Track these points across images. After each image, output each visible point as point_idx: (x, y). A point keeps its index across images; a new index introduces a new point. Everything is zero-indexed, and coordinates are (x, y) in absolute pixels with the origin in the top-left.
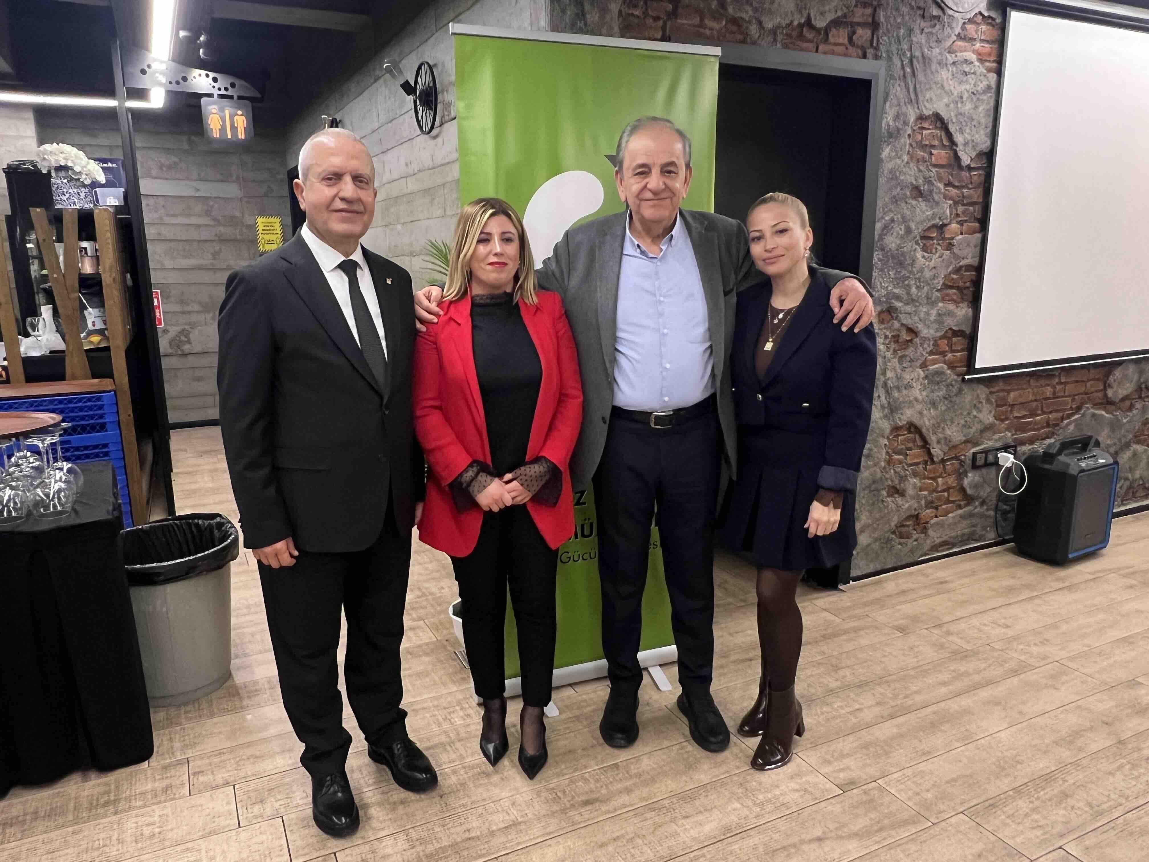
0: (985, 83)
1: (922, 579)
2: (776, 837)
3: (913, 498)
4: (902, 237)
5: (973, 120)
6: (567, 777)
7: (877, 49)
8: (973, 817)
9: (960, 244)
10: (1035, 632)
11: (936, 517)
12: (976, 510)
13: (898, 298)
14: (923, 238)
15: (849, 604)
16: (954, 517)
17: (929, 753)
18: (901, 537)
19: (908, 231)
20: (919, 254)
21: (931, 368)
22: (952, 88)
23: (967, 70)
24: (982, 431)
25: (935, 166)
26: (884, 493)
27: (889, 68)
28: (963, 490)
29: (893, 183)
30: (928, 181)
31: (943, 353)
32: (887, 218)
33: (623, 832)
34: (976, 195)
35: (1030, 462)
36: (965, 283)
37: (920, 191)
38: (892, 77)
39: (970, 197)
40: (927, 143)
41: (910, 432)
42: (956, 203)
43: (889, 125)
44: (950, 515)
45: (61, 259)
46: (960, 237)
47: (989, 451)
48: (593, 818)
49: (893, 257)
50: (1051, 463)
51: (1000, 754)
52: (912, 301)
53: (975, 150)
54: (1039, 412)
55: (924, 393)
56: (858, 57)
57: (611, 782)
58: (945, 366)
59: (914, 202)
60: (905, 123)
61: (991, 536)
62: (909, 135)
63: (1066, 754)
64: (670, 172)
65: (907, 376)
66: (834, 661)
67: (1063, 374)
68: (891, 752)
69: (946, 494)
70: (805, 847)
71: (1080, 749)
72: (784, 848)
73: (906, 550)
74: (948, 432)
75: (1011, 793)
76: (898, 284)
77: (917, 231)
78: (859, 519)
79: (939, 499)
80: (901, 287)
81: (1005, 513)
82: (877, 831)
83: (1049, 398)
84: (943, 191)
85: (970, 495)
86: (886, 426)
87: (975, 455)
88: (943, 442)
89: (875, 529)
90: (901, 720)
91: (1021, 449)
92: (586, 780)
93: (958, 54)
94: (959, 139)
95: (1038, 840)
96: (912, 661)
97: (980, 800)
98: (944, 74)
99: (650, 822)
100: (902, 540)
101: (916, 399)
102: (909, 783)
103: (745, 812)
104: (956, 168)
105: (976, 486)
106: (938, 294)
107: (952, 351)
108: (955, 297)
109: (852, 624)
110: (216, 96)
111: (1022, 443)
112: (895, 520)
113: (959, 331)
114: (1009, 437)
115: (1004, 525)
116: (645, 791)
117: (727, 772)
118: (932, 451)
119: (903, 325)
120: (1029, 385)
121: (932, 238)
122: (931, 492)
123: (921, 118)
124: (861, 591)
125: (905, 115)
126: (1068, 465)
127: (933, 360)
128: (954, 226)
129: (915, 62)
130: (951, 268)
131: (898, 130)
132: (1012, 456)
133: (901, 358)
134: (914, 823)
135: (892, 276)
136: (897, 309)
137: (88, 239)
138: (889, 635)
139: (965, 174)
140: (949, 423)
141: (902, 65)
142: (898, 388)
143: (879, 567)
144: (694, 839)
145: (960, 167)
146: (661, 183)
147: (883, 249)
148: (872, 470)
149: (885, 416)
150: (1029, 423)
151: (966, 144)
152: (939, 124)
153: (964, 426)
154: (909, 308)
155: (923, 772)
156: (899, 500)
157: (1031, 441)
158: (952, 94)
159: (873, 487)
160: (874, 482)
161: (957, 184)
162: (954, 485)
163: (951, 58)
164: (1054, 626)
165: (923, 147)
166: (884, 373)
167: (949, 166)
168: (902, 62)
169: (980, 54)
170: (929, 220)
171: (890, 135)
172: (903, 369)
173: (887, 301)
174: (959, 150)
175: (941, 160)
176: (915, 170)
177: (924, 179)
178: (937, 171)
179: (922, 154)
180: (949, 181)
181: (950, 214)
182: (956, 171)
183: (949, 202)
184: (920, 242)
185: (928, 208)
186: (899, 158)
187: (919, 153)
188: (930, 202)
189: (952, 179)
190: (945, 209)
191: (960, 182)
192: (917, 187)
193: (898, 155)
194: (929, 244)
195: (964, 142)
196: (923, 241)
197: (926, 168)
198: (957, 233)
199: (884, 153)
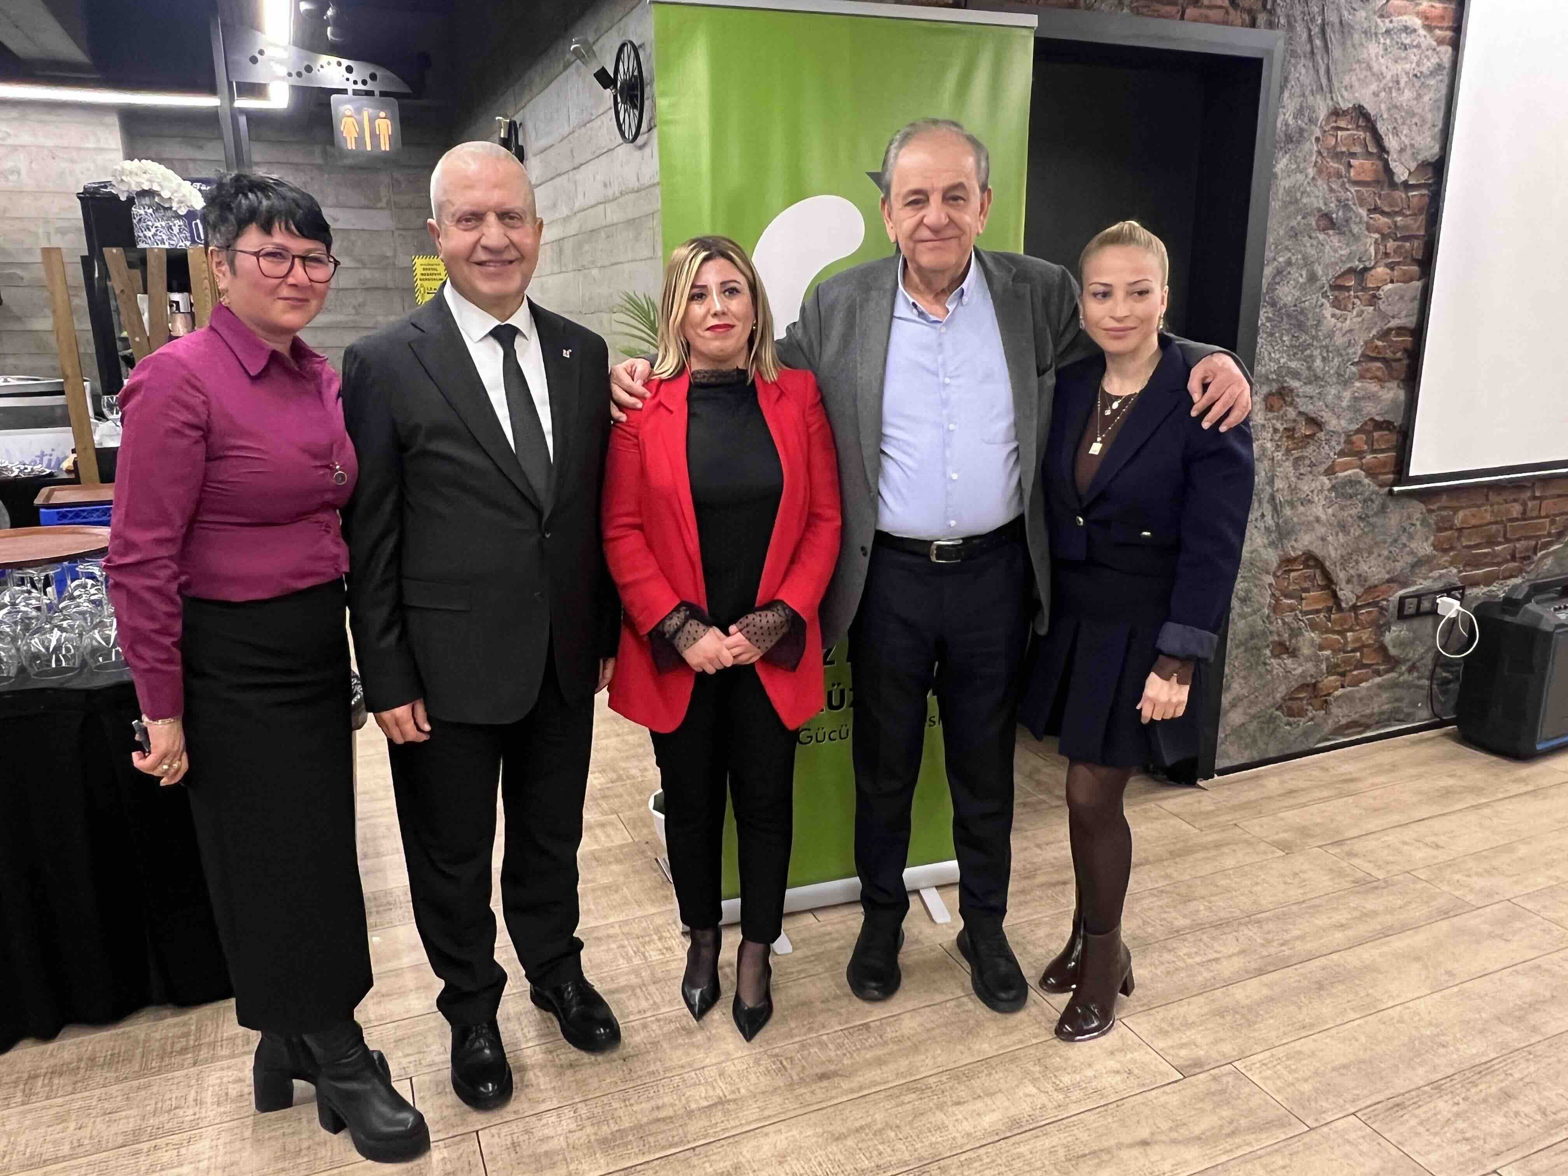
0: (1435, 60)
1: (1316, 773)
2: (1084, 1136)
3: (1308, 659)
4: (1302, 287)
5: (1414, 115)
6: (797, 1039)
7: (1272, 12)
8: (1368, 1122)
9: (1390, 296)
10: (1477, 856)
11: (1343, 687)
12: (1401, 679)
13: (1296, 375)
14: (1335, 287)
15: (1212, 808)
16: (1368, 689)
17: (1312, 1025)
18: (1291, 713)
19: (1313, 278)
20: (1328, 311)
21: (1340, 474)
22: (1384, 68)
23: (1407, 41)
24: (1414, 566)
25: (1356, 183)
26: (1268, 652)
27: (1290, 41)
28: (1382, 649)
29: (1292, 208)
30: (1344, 205)
31: (1360, 454)
32: (1281, 259)
33: (869, 1119)
34: (1417, 225)
35: (1483, 611)
36: (1394, 353)
37: (1331, 219)
38: (1293, 54)
39: (1406, 227)
40: (1344, 149)
41: (1307, 567)
42: (1384, 237)
43: (1287, 125)
44: (1363, 685)
45: (146, 317)
46: (1390, 286)
47: (1423, 595)
48: (832, 1098)
49: (1289, 316)
50: (1515, 614)
51: (1414, 1032)
52: (1315, 379)
53: (1415, 159)
54: (1501, 539)
55: (1330, 511)
56: (1243, 25)
57: (858, 1050)
58: (1363, 473)
59: (1321, 236)
60: (1312, 121)
61: (1424, 715)
62: (1317, 139)
63: (1512, 1035)
64: (956, 198)
65: (1305, 487)
66: (1183, 890)
67: (1537, 484)
68: (1255, 1023)
69: (1358, 654)
70: (1125, 1154)
71: (1534, 1029)
72: (1094, 1153)
73: (1298, 731)
74: (1364, 567)
75: (1426, 1088)
76: (1295, 354)
77: (1325, 277)
78: (1229, 687)
79: (1346, 662)
80: (1299, 360)
81: (1446, 682)
82: (1228, 1135)
83: (1517, 519)
84: (1365, 219)
85: (1393, 657)
86: (1272, 557)
87: (1402, 599)
88: (1355, 580)
89: (1252, 703)
90: (1276, 976)
91: (1471, 592)
92: (823, 1045)
93: (1394, 19)
94: (1391, 143)
95: (1462, 1159)
96: (1295, 893)
97: (1381, 1097)
98: (1373, 49)
99: (908, 1107)
100: (1291, 719)
101: (1318, 520)
102: (1279, 1067)
103: (1044, 1099)
104: (1386, 185)
105: (1401, 644)
106: (1354, 369)
107: (1374, 451)
108: (1379, 374)
109: (1212, 837)
110: (350, 92)
111: (1475, 584)
112: (1281, 692)
113: (1385, 421)
114: (1453, 574)
115: (1443, 699)
116: (903, 1064)
117: (1021, 1041)
118: (1340, 593)
119: (1300, 413)
120: (1487, 500)
121: (1348, 289)
122: (1335, 651)
123: (1336, 113)
124: (1229, 789)
125: (1312, 109)
126: (1540, 617)
127: (1345, 463)
128: (1381, 270)
129: (1328, 30)
130: (1374, 332)
131: (1301, 131)
132: (1456, 604)
133: (1297, 461)
134: (1283, 1126)
135: (1287, 343)
136: (1292, 391)
137: (180, 290)
138: (1265, 853)
139: (1400, 194)
140: (1365, 555)
141: (1310, 36)
142: (1292, 504)
143: (1257, 757)
144: (969, 1135)
145: (1393, 185)
146: (943, 216)
147: (1273, 304)
148: (1250, 618)
149: (1272, 544)
150: (1486, 554)
151: (1402, 151)
152: (1361, 122)
153: (1388, 558)
154: (1309, 390)
155: (1300, 1052)
156: (1289, 662)
157: (1488, 580)
158: (1384, 78)
159: (1251, 643)
160: (1252, 636)
161: (1386, 209)
162: (1371, 642)
163: (1383, 25)
164: (1508, 848)
165: (1337, 156)
166: (1271, 482)
167: (1377, 182)
168: (1310, 30)
169: (1427, 18)
170: (1344, 262)
171: (1289, 139)
172: (1300, 476)
173: (1276, 381)
174: (1391, 160)
175: (1363, 175)
176: (1324, 190)
177: (1338, 201)
178: (1357, 191)
179: (1336, 166)
180: (1375, 205)
181: (1375, 253)
182: (1386, 191)
183: (1375, 236)
184: (1329, 294)
185: (1342, 244)
186: (1301, 173)
187: (1332, 164)
188: (1346, 236)
189: (1379, 202)
190: (1367, 246)
191: (1392, 206)
192: (1327, 214)
193: (1299, 167)
194: (1342, 296)
195: (1400, 149)
196: (1333, 293)
197: (1341, 186)
198: (1385, 280)
199: (1278, 166)
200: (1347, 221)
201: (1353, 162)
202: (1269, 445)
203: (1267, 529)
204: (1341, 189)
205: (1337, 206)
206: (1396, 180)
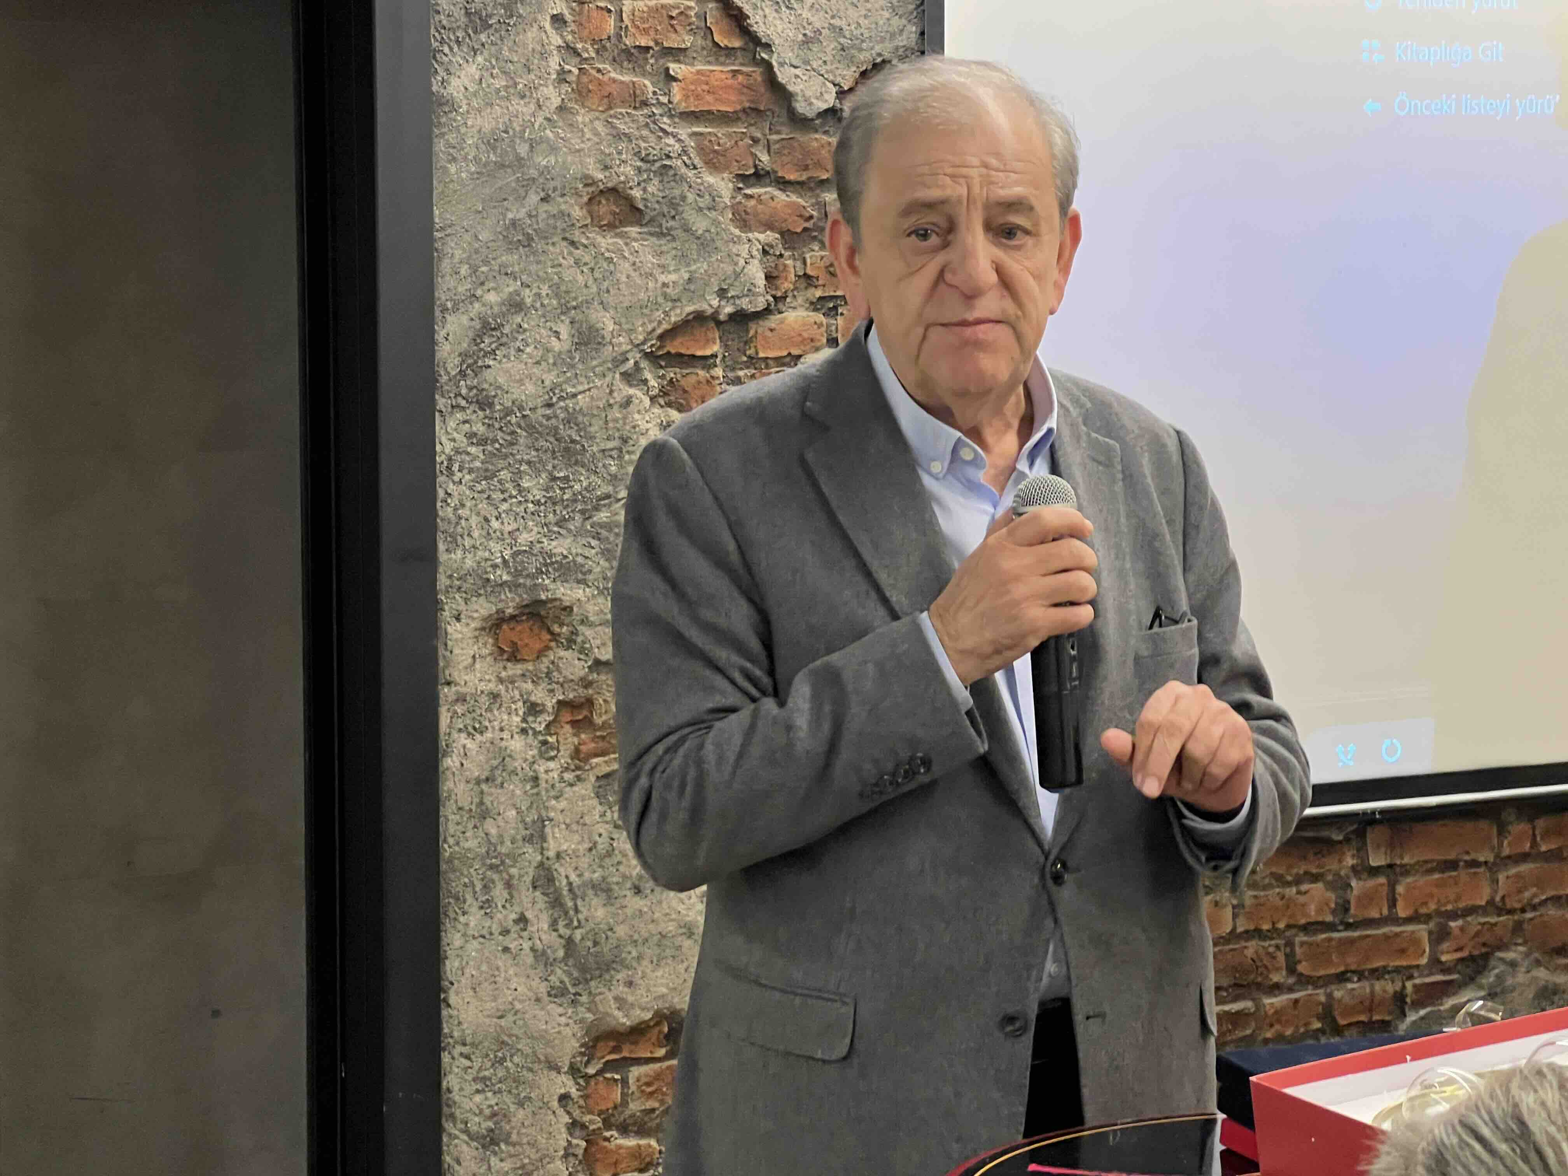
4: (562, 362)
13: (569, 570)
14: (666, 359)
19: (589, 338)
20: (647, 417)
25: (693, 117)
29: (509, 179)
30: (659, 168)
32: (492, 297)
37: (628, 203)
40: (646, 40)
42: (789, 238)
49: (531, 429)
53: (848, 61)
59: (605, 242)
62: (558, 20)
76: (564, 521)
80: (577, 533)
84: (730, 200)
94: (775, 25)
104: (780, 119)
128: (795, 316)
136: (568, 609)
145: (798, 119)
147: (484, 403)
149: (557, 993)
151: (807, 41)
161: (792, 177)
165: (627, 55)
167: (751, 113)
171: (477, 20)
173: (513, 586)
174: (782, 64)
175: (709, 98)
176: (597, 134)
177: (642, 160)
178: (695, 134)
179: (626, 78)
180: (755, 166)
181: (769, 277)
182: (778, 132)
183: (761, 237)
184: (648, 375)
185: (667, 259)
186: (523, 97)
187: (613, 75)
188: (674, 239)
189: (765, 158)
190: (742, 262)
191: (806, 168)
192: (614, 190)
193: (516, 84)
194: (692, 379)
195: (800, 37)
196: (662, 372)
197: (647, 125)
198: (812, 340)
199: (455, 82)
200: (674, 205)
201: (675, 68)
202: (517, 744)
203: (539, 955)
204: (645, 132)
205: (639, 170)
206: (800, 107)
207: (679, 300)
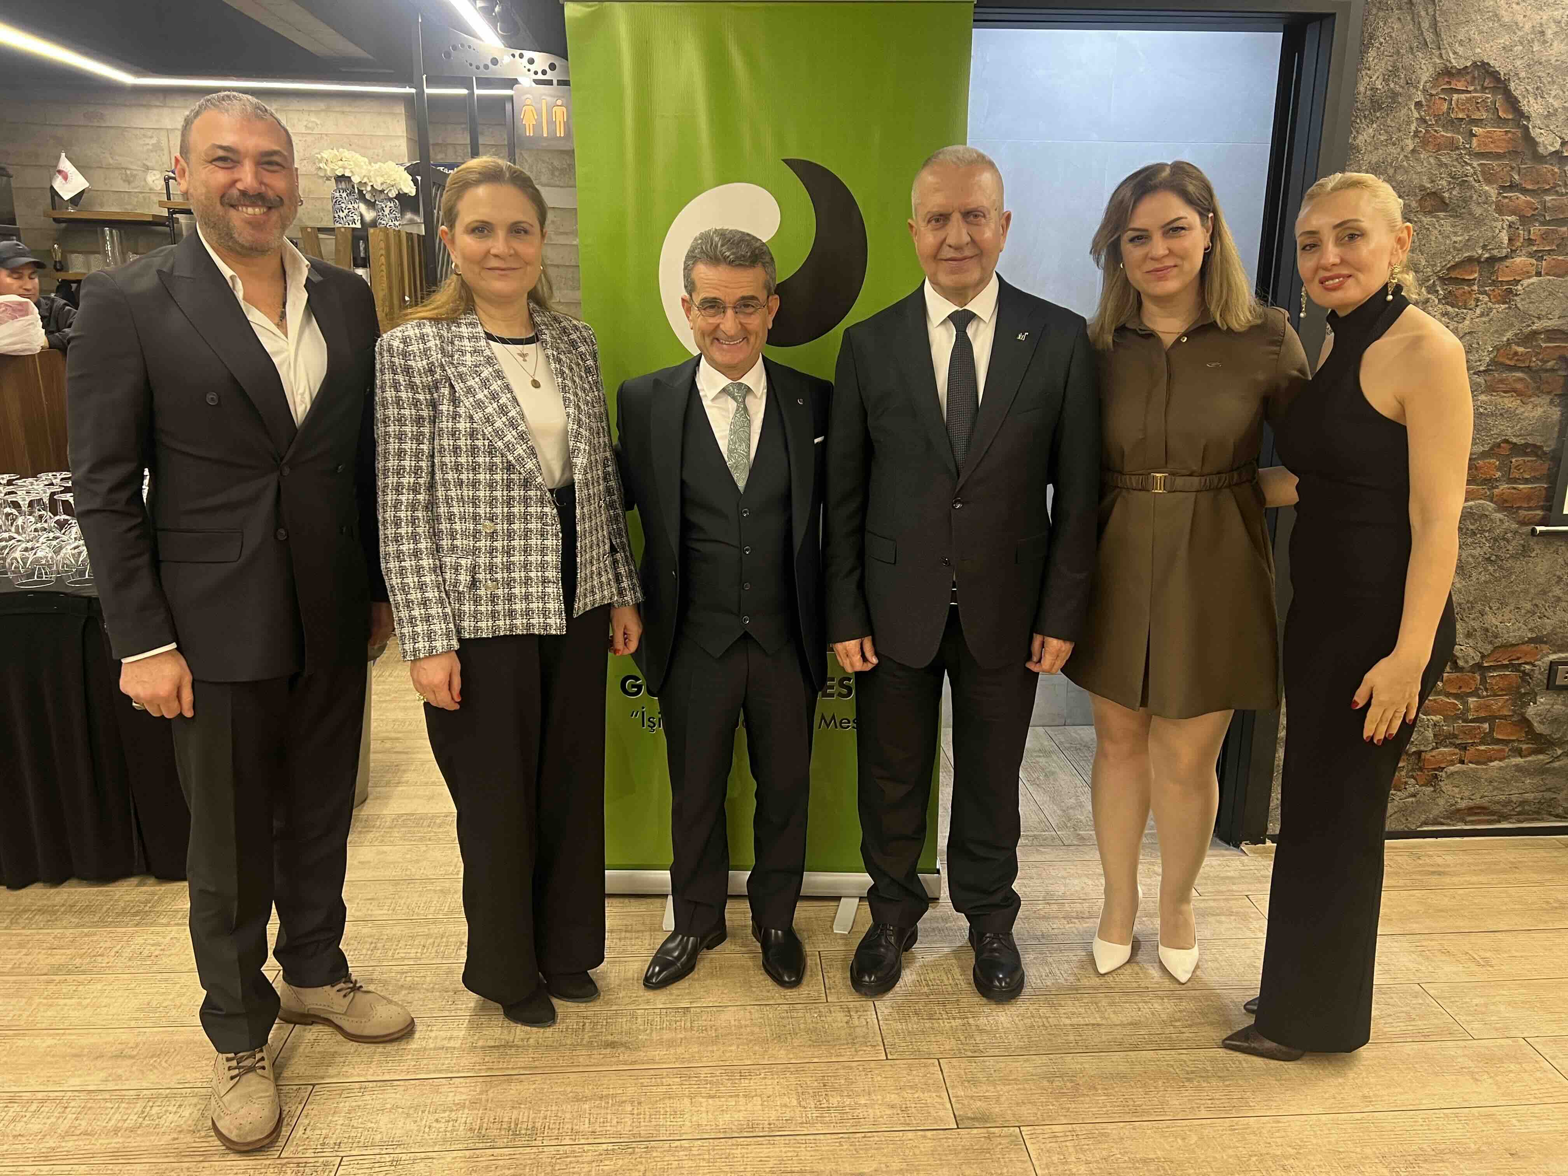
9: (1533, 291)
11: (1462, 762)
12: (1556, 764)
14: (1447, 280)
16: (1501, 768)
22: (1520, 18)
25: (1482, 155)
28: (1525, 722)
30: (1460, 182)
31: (1489, 482)
36: (1546, 361)
37: (1442, 199)
40: (1462, 115)
42: (1525, 220)
43: (1374, 89)
44: (1495, 763)
46: (1534, 279)
58: (1494, 506)
59: (1426, 220)
60: (1411, 84)
62: (1418, 104)
69: (1486, 726)
74: (1492, 620)
79: (1469, 732)
84: (1495, 198)
85: (1542, 736)
87: (1554, 666)
88: (1478, 634)
94: (1532, 106)
104: (1526, 157)
105: (1555, 720)
106: (1480, 379)
107: (1512, 480)
108: (1519, 386)
110: (531, 82)
113: (1527, 445)
121: (1468, 282)
122: (1450, 718)
123: (1448, 73)
125: (1411, 69)
128: (1520, 260)
130: (1509, 335)
131: (1394, 95)
139: (1551, 169)
140: (1495, 606)
145: (1539, 158)
151: (1550, 115)
152: (1487, 82)
153: (1531, 613)
158: (1520, 29)
161: (1530, 187)
162: (1506, 712)
165: (1453, 124)
167: (1514, 153)
170: (1459, 250)
171: (1377, 106)
174: (1534, 127)
175: (1492, 146)
176: (1430, 164)
177: (1452, 178)
178: (1481, 164)
179: (1449, 135)
180: (1511, 181)
181: (1510, 240)
182: (1526, 164)
183: (1509, 218)
184: (1439, 289)
185: (1458, 229)
186: (1394, 144)
187: (1442, 133)
188: (1463, 219)
189: (1517, 177)
190: (1497, 231)
191: (1538, 183)
192: (1434, 193)
193: (1391, 139)
194: (1461, 291)
195: (1546, 113)
196: (1445, 287)
197: (1457, 159)
198: (1528, 272)
199: (1360, 137)
200: (1466, 201)
201: (1475, 130)
204: (1455, 163)
205: (1449, 183)
206: (1541, 150)
207: (1461, 250)
